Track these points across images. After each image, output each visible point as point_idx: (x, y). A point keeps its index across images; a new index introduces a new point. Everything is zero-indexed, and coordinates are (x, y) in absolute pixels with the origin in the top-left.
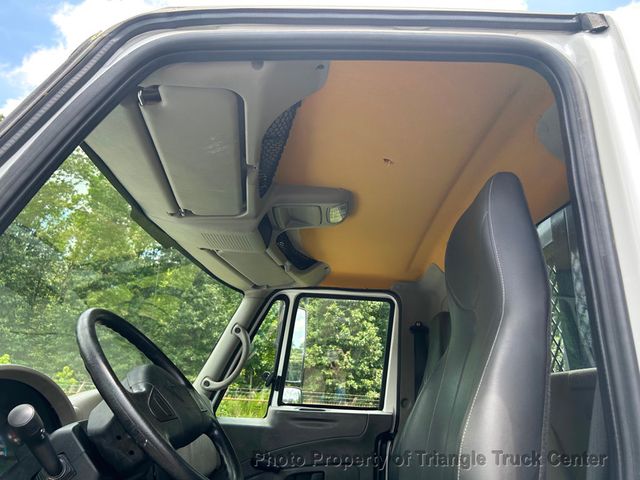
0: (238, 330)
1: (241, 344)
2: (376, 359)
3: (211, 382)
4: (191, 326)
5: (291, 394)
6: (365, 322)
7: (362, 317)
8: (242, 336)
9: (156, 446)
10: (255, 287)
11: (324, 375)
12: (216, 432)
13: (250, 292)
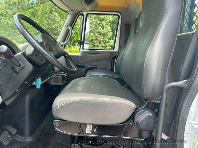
0: (68, 26)
1: (69, 30)
2: (110, 37)
3: (61, 42)
4: (51, 27)
5: (86, 46)
6: (107, 25)
7: (105, 24)
8: (69, 28)
9: (50, 58)
10: (72, 10)
11: (94, 42)
12: (66, 55)
13: (71, 12)
